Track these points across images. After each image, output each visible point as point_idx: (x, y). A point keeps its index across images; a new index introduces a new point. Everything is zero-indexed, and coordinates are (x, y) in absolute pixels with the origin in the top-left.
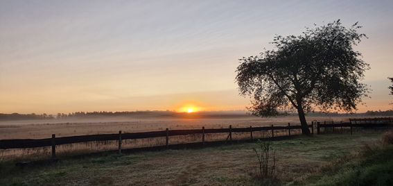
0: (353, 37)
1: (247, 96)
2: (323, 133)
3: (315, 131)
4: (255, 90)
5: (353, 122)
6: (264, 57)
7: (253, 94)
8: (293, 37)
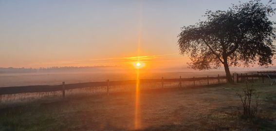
0: (269, 10)
1: (185, 55)
2: (241, 82)
3: (235, 80)
4: (191, 51)
5: (260, 74)
6: (199, 26)
7: (190, 53)
8: (220, 11)
